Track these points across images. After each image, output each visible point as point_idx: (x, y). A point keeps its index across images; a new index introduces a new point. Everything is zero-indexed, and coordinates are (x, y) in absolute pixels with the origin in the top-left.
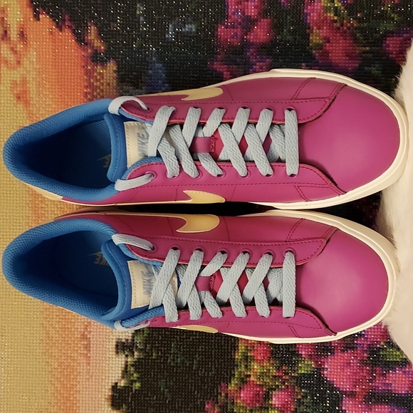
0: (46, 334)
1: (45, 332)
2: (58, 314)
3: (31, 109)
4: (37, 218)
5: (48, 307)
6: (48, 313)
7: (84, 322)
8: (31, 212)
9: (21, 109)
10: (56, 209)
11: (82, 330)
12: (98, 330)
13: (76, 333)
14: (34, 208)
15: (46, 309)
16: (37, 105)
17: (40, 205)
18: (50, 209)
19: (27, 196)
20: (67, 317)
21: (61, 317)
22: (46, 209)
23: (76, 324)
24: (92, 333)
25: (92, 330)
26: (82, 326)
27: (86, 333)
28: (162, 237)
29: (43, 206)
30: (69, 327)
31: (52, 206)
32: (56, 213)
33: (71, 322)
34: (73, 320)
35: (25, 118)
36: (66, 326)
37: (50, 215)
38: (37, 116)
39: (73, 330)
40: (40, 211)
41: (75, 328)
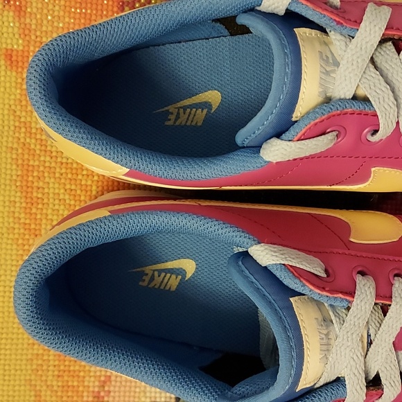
0: (36, 396)
1: (33, 393)
2: (57, 363)
3: (28, 21)
4: (29, 205)
5: (41, 352)
6: (40, 362)
7: (100, 376)
8: (19, 194)
9: (11, 19)
10: (62, 191)
11: (96, 389)
12: (122, 389)
13: (85, 394)
14: (25, 188)
15: (38, 355)
16: (38, 16)
17: (36, 184)
18: (52, 190)
19: (14, 167)
20: (72, 368)
21: (62, 368)
22: (46, 190)
23: (87, 378)
24: (112, 394)
25: (112, 389)
26: (97, 383)
27: (102, 394)
28: (335, 251)
29: (41, 184)
30: (75, 384)
31: (57, 185)
32: (61, 197)
33: (78, 376)
34: (82, 374)
35: (17, 36)
36: (70, 384)
37: (51, 200)
38: (38, 33)
39: (81, 389)
40: (35, 194)
41: (84, 387)
